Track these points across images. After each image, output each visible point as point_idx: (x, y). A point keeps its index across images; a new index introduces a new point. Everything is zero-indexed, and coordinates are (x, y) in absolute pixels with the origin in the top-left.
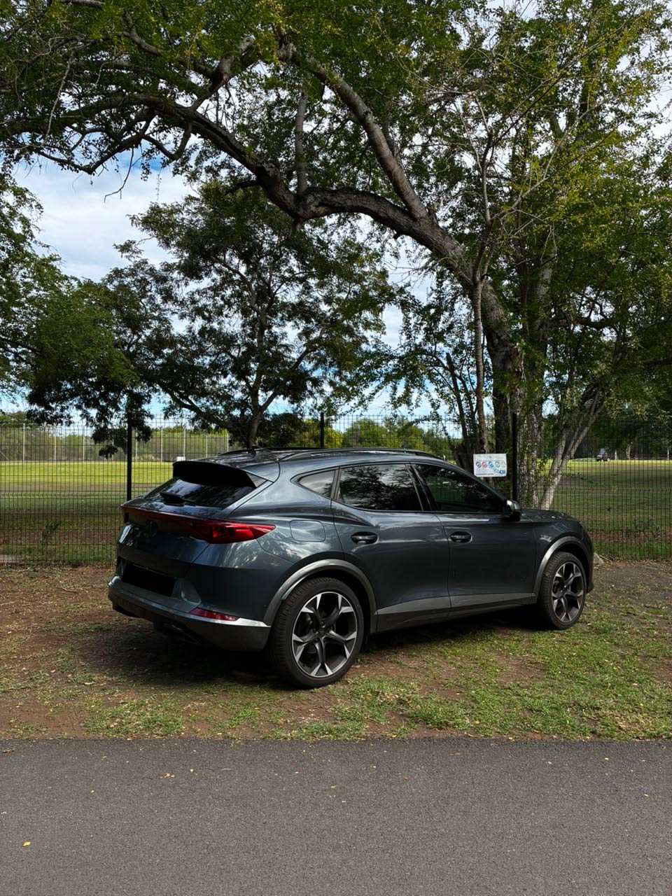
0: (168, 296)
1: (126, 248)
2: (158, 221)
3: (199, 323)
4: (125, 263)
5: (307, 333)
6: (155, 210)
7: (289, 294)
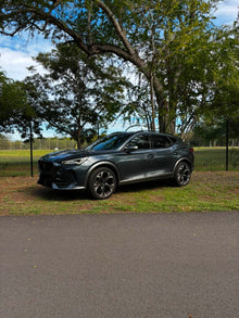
0: (47, 86)
1: (30, 68)
2: (42, 58)
3: (59, 96)
4: (30, 74)
5: (97, 99)
6: (41, 55)
7: (90, 85)
